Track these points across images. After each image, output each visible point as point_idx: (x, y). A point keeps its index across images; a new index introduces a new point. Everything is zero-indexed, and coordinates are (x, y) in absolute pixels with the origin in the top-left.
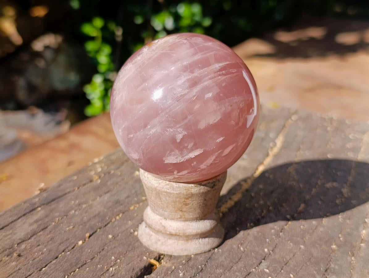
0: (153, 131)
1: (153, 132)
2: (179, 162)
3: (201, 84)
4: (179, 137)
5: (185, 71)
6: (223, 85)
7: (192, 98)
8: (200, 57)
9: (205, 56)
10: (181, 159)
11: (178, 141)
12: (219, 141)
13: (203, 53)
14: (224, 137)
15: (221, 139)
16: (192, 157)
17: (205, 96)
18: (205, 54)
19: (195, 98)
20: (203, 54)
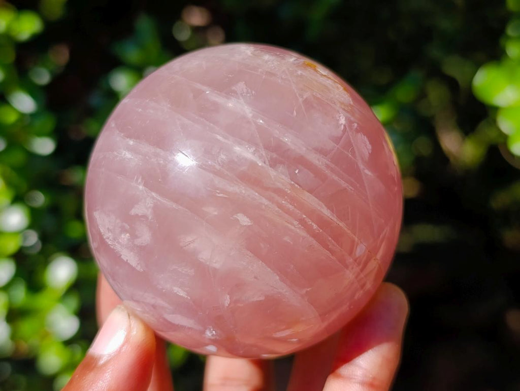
0: (128, 155)
1: (125, 157)
2: (105, 237)
3: (256, 192)
4: (138, 210)
5: (267, 148)
6: (287, 239)
7: (218, 189)
8: (317, 162)
9: (328, 172)
10: (111, 238)
11: (133, 212)
12: (175, 291)
13: (333, 166)
14: (189, 298)
15: (182, 294)
16: (122, 257)
17: (239, 214)
18: (332, 170)
19: (221, 195)
20: (327, 166)
